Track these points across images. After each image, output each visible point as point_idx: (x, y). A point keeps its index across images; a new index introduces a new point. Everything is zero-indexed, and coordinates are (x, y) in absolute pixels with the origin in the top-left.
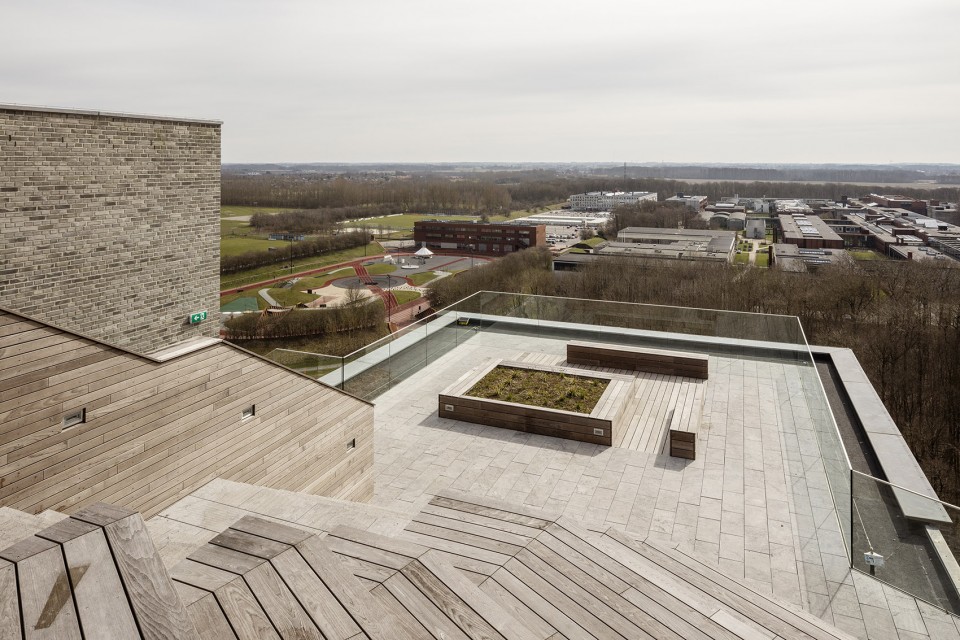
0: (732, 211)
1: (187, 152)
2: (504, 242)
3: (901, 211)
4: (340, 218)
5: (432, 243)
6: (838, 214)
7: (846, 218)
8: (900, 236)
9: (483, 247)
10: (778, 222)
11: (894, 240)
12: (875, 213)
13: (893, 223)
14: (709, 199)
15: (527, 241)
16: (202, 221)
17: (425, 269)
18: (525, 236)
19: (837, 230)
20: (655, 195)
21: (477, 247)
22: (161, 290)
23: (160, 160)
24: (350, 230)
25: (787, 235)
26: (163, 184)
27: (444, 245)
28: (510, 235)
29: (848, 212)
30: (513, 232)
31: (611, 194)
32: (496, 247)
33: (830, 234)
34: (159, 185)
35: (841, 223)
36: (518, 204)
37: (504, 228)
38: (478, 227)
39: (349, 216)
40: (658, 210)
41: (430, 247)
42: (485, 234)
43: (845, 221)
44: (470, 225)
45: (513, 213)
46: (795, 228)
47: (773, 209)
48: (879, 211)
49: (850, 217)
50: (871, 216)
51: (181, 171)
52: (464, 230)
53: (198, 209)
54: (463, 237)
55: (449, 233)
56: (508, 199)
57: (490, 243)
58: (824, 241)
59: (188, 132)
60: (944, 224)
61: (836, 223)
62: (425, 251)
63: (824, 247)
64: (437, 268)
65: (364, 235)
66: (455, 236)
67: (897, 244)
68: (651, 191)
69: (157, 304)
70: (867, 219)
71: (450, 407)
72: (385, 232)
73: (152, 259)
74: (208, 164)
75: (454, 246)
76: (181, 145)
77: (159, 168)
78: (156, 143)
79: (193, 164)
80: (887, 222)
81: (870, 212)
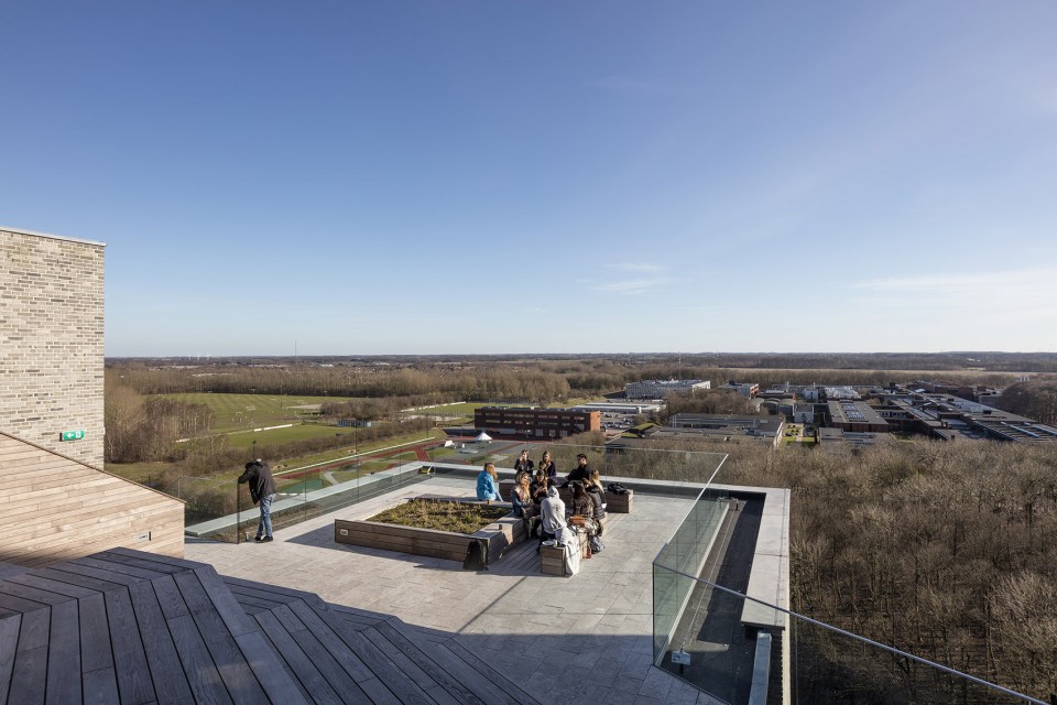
0: (782, 397)
1: (58, 269)
2: (559, 428)
3: (948, 396)
4: (406, 406)
5: (492, 429)
6: (886, 400)
7: (892, 404)
8: (945, 421)
9: (540, 433)
10: (826, 409)
11: (939, 424)
12: (922, 398)
13: (939, 408)
14: (760, 387)
15: (582, 426)
16: (79, 339)
17: (484, 453)
18: (580, 422)
19: (883, 415)
20: (708, 383)
21: (534, 433)
22: (24, 403)
23: (23, 274)
24: (414, 417)
25: (834, 420)
26: (25, 298)
27: (502, 431)
28: (566, 421)
29: (895, 398)
30: (568, 418)
31: (665, 382)
32: (552, 433)
33: (877, 418)
34: (20, 298)
35: (888, 408)
36: (576, 392)
37: (561, 413)
38: (536, 412)
39: (413, 405)
40: (709, 396)
41: (488, 433)
42: (543, 420)
43: (891, 406)
44: (527, 411)
45: (571, 400)
46: (842, 414)
47: (823, 397)
48: (925, 397)
49: (899, 403)
50: (917, 402)
51: (50, 288)
52: (521, 416)
53: (74, 328)
54: (521, 423)
55: (508, 419)
56: (566, 388)
57: (546, 429)
58: (870, 425)
59: (59, 250)
60: (988, 408)
61: (883, 408)
62: (485, 437)
63: (870, 431)
64: (495, 453)
65: (427, 421)
66: (513, 422)
67: (942, 427)
68: (704, 380)
69: (17, 416)
70: (914, 404)
71: (344, 532)
72: (447, 419)
73: (10, 372)
74: (88, 284)
75: (513, 431)
76: (49, 262)
77: (20, 281)
78: (16, 257)
79: (66, 282)
80: (933, 407)
81: (917, 397)
